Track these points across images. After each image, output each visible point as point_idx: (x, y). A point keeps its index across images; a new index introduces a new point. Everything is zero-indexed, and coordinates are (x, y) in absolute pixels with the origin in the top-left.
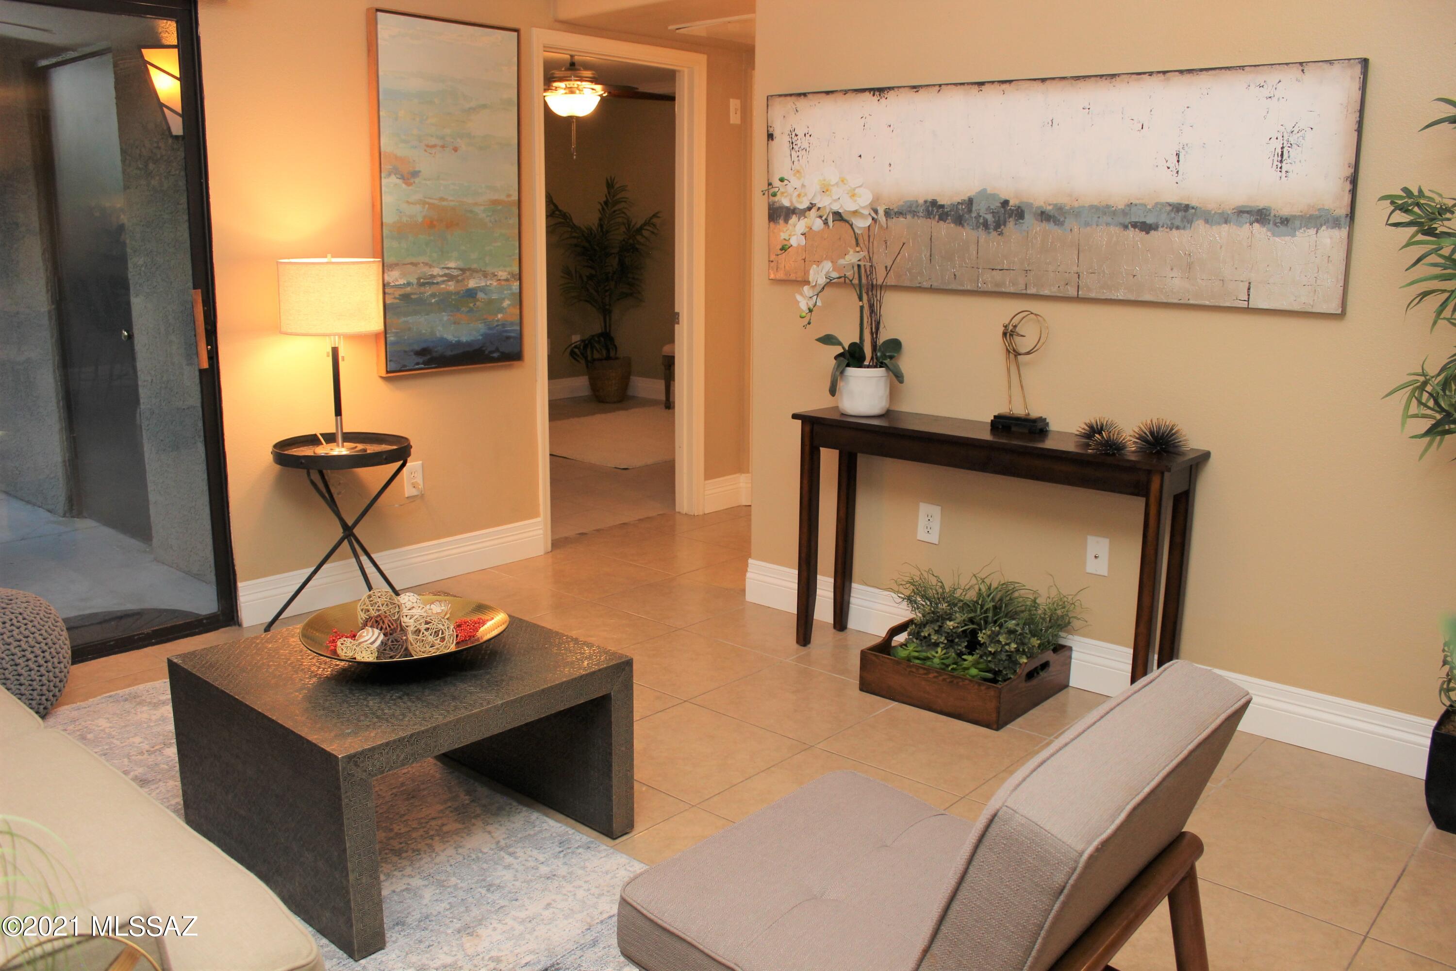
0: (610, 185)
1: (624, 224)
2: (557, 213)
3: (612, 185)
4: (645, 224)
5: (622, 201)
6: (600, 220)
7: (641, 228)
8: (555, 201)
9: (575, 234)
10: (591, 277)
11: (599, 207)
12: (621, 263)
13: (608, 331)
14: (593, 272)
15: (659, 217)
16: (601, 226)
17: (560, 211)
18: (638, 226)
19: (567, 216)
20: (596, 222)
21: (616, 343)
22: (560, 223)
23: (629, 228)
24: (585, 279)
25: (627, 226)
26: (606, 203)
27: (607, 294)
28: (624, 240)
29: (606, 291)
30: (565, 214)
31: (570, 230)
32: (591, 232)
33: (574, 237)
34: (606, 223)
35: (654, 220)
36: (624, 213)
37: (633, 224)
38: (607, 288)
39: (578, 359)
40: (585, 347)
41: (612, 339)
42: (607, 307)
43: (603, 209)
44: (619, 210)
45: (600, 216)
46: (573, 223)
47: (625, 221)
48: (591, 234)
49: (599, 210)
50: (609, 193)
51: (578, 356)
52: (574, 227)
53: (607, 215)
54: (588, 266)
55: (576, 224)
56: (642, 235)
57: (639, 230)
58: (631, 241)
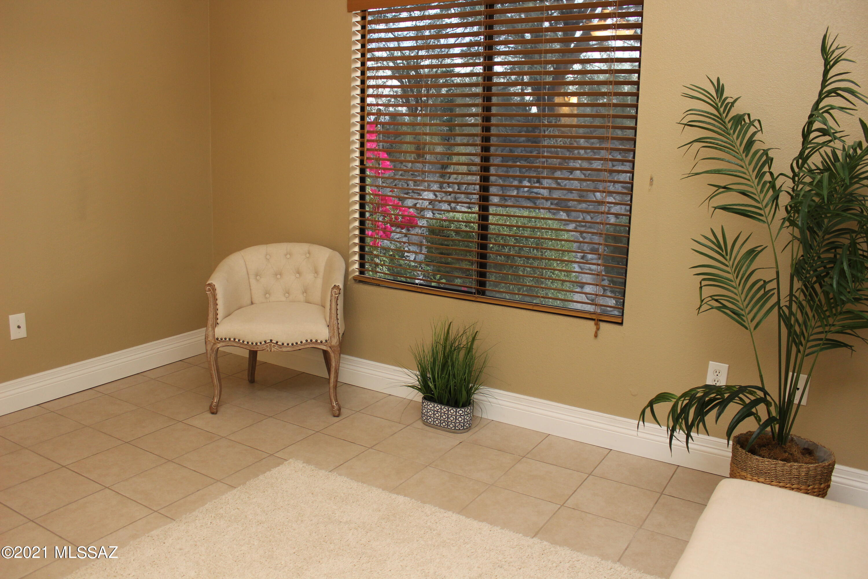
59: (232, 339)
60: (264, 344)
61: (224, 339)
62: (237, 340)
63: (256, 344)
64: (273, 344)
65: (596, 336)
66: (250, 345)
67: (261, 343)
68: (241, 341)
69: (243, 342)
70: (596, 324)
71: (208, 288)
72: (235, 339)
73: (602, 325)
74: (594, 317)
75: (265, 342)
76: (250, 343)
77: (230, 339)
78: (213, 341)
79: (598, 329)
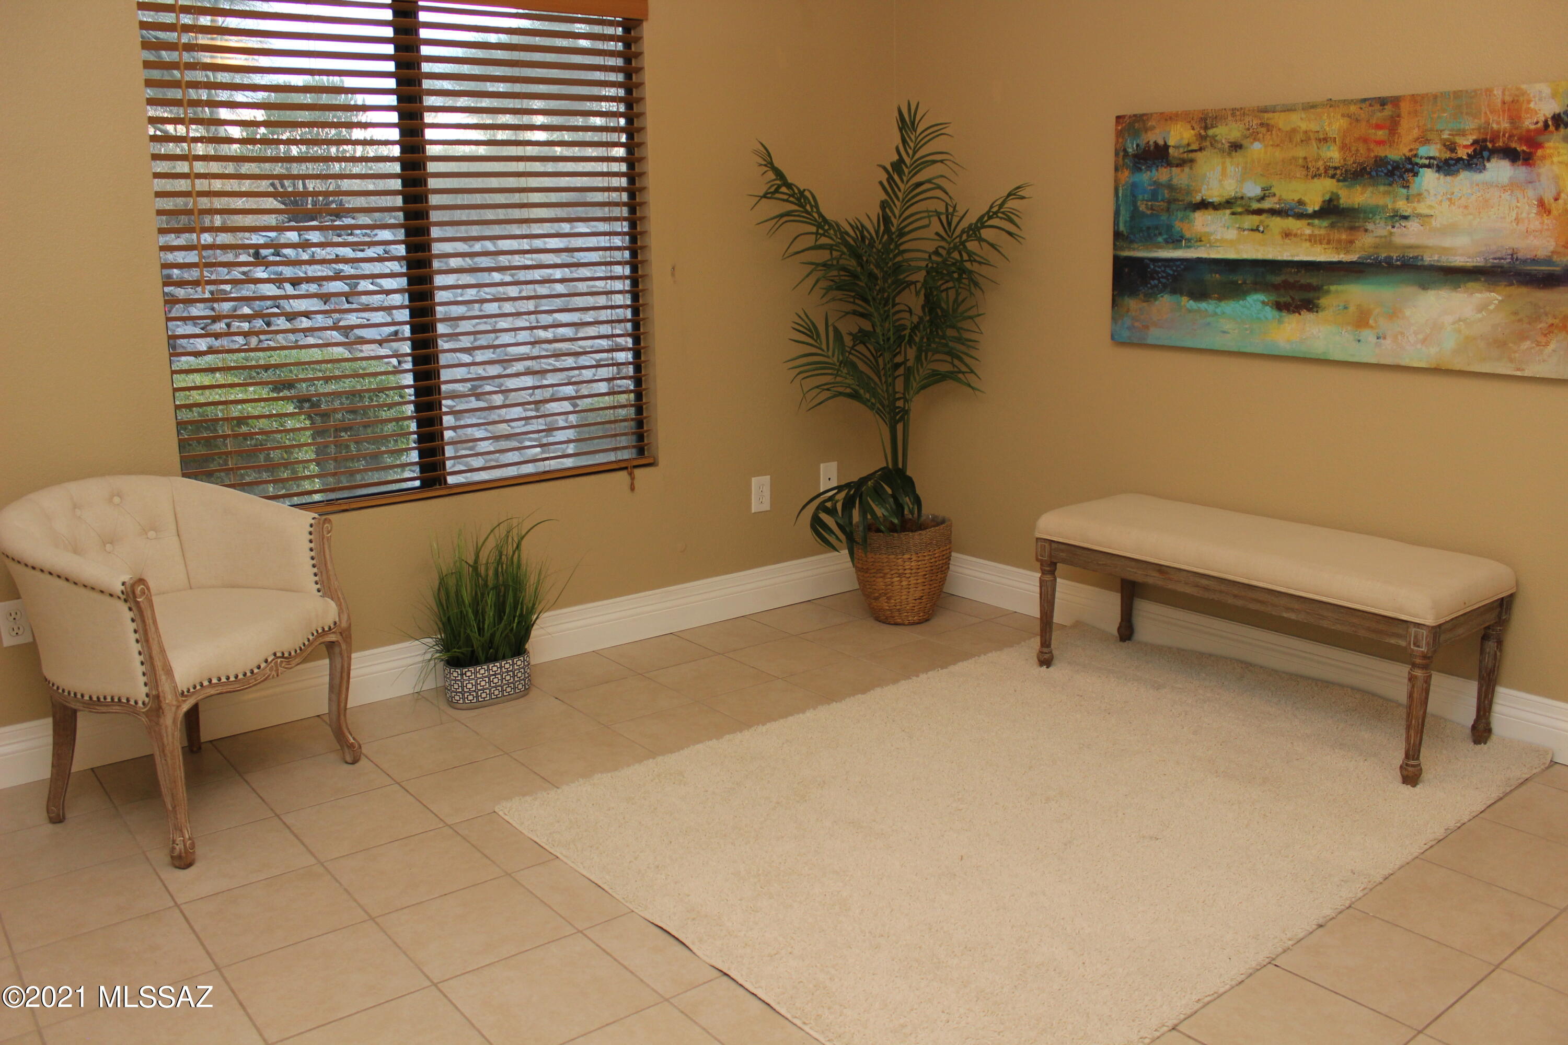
0: (906, 124)
1: (938, 214)
2: (784, 189)
3: (913, 123)
4: (990, 215)
5: (934, 162)
6: (884, 205)
7: (981, 223)
8: (776, 164)
9: (824, 240)
10: (862, 337)
11: (884, 177)
12: (931, 304)
13: (900, 466)
14: (866, 326)
15: (1023, 198)
16: (886, 220)
17: (789, 186)
18: (972, 219)
19: (806, 198)
20: (875, 211)
21: (918, 492)
22: (788, 214)
23: (949, 224)
24: (848, 341)
25: (943, 218)
26: (898, 166)
27: (901, 370)
28: (936, 253)
29: (897, 366)
30: (802, 193)
31: (814, 229)
32: (862, 233)
33: (821, 247)
34: (897, 212)
35: (1012, 204)
36: (940, 187)
37: (960, 211)
38: (899, 359)
39: (832, 539)
40: (848, 504)
41: (909, 484)
42: (900, 404)
43: (890, 179)
44: (929, 181)
45: (884, 197)
46: (821, 215)
47: (942, 209)
48: (863, 238)
49: (881, 183)
50: (904, 141)
51: (831, 532)
52: (823, 224)
53: (900, 195)
54: (855, 313)
55: (828, 217)
56: (980, 240)
57: (974, 230)
58: (956, 255)
59: (206, 683)
60: (266, 667)
61: (192, 690)
62: (215, 681)
63: (252, 672)
64: (279, 660)
65: (632, 488)
66: (242, 679)
67: (259, 667)
68: (224, 680)
69: (228, 678)
70: (631, 474)
71: (139, 588)
72: (210, 681)
73: (637, 472)
74: (623, 465)
75: (266, 661)
76: (240, 676)
77: (202, 685)
78: (175, 703)
79: (633, 478)
